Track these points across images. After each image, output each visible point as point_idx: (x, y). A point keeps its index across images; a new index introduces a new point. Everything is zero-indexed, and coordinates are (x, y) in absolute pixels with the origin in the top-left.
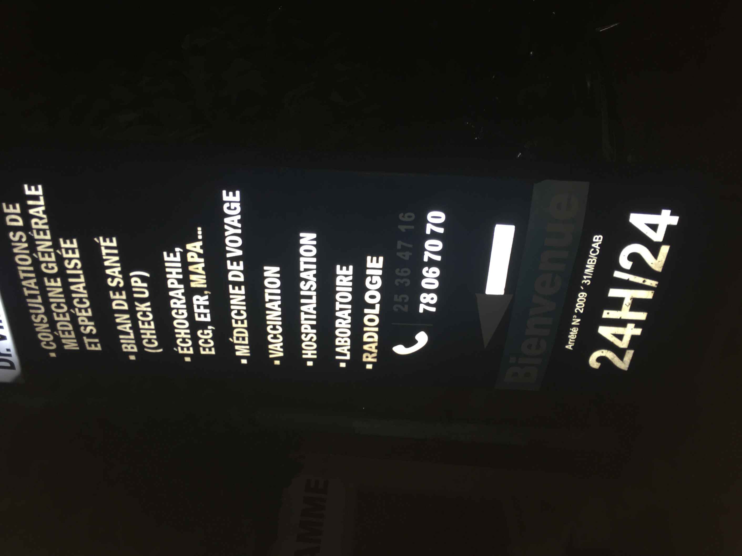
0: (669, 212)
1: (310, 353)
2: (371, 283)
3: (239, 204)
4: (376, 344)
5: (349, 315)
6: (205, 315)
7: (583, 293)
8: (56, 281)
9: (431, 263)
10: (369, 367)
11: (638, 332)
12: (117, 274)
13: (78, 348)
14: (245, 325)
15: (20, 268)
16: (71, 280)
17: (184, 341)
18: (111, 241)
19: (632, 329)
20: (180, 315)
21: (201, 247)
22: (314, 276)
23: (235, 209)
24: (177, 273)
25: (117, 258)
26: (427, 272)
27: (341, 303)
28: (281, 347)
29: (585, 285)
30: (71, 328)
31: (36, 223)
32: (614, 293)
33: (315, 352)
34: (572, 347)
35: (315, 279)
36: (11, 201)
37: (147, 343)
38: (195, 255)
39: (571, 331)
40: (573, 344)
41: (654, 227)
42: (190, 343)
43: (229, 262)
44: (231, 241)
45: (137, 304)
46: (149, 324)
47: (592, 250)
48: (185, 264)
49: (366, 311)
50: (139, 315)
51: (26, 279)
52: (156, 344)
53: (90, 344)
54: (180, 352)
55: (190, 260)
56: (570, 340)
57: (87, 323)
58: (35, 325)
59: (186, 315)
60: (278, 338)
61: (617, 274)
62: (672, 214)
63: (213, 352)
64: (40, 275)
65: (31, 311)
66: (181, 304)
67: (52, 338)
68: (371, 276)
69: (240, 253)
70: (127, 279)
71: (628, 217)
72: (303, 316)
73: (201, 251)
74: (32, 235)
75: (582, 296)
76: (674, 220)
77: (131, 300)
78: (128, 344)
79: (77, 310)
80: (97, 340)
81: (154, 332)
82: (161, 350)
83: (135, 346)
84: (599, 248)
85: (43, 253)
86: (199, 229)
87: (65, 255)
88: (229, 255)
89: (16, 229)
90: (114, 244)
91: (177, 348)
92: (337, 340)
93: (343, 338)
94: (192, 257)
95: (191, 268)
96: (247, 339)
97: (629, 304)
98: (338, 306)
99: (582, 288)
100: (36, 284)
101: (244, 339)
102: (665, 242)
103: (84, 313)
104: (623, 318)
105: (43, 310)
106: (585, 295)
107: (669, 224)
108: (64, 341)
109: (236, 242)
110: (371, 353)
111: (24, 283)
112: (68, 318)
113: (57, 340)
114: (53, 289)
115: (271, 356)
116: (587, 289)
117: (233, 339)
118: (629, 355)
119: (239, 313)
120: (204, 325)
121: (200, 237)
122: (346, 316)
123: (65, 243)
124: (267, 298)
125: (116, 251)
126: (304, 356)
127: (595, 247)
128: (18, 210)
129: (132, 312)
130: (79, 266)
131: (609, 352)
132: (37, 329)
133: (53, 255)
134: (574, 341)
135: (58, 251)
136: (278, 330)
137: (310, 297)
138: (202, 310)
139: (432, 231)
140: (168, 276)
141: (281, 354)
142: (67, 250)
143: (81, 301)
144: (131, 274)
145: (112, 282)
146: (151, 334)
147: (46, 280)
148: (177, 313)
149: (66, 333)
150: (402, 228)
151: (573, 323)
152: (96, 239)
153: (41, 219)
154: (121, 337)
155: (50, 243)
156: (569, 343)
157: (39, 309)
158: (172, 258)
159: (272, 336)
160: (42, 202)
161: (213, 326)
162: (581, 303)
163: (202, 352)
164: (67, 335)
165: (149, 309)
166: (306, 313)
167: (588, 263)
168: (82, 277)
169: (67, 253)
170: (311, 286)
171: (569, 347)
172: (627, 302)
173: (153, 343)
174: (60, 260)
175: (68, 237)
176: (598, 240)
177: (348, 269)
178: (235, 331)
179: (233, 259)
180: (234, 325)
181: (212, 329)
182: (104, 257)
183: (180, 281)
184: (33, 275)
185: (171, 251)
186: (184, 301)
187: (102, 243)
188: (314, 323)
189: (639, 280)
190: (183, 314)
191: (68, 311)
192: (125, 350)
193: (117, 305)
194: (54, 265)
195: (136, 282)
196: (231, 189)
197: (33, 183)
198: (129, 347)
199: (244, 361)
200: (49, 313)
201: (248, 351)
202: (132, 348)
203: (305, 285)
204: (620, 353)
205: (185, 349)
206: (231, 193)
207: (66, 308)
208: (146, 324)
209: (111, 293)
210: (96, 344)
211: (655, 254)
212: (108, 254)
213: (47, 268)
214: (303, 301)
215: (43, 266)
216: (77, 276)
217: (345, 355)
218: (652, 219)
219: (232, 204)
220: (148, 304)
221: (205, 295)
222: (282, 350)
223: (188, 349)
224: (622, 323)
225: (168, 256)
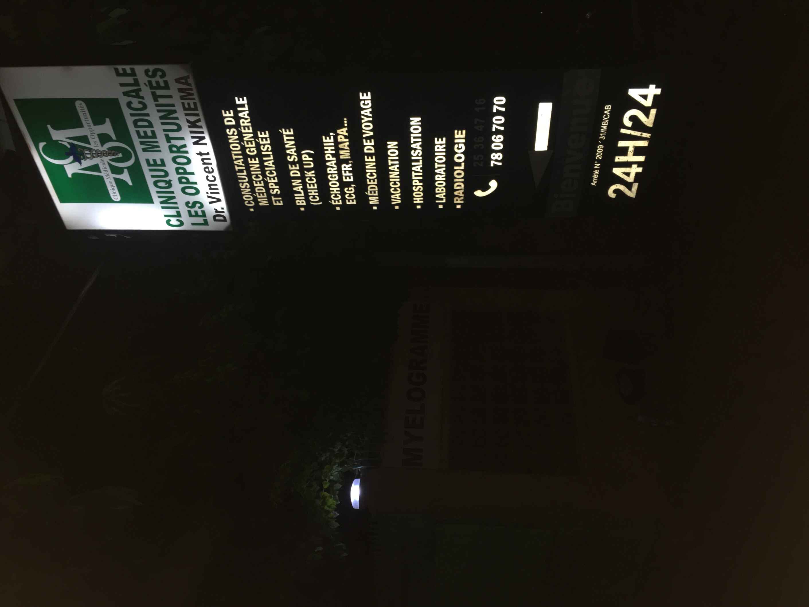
0: (654, 86)
1: (418, 199)
2: (458, 148)
3: (370, 101)
4: (463, 191)
5: (444, 171)
6: (350, 177)
7: (601, 146)
8: (255, 160)
9: (498, 132)
10: (459, 207)
11: (640, 170)
12: (293, 153)
13: (268, 205)
14: (376, 183)
15: (233, 152)
16: (265, 159)
17: (336, 196)
18: (290, 131)
19: (635, 168)
20: (334, 178)
21: (347, 132)
22: (420, 146)
23: (368, 104)
24: (332, 150)
25: (293, 142)
26: (495, 138)
27: (439, 163)
28: (400, 196)
29: (601, 140)
30: (264, 191)
31: (243, 122)
32: (622, 144)
33: (422, 199)
34: (596, 184)
35: (421, 148)
36: (227, 109)
37: (312, 198)
38: (343, 137)
39: (594, 173)
40: (596, 182)
41: (645, 97)
42: (340, 197)
43: (364, 140)
44: (366, 126)
45: (306, 172)
46: (314, 186)
47: (605, 115)
48: (336, 143)
49: (456, 168)
50: (307, 180)
51: (237, 159)
52: (318, 199)
53: (276, 201)
54: (334, 203)
55: (339, 140)
56: (594, 179)
57: (274, 187)
58: (242, 190)
59: (337, 178)
60: (397, 190)
61: (623, 131)
62: (656, 87)
63: (355, 203)
64: (245, 156)
65: (240, 181)
66: (334, 171)
67: (252, 198)
68: (458, 143)
69: (371, 134)
70: (299, 156)
71: (627, 92)
72: (414, 174)
73: (347, 134)
74: (241, 130)
76: (658, 91)
77: (302, 170)
78: (300, 200)
79: (268, 178)
80: (280, 198)
81: (316, 191)
82: (321, 203)
83: (304, 201)
84: (609, 114)
85: (247, 142)
86: (345, 119)
87: (261, 143)
88: (364, 136)
89: (230, 127)
90: (292, 133)
91: (331, 201)
92: (437, 189)
93: (440, 187)
94: (341, 138)
95: (340, 146)
96: (377, 192)
97: (633, 151)
98: (437, 166)
99: (600, 142)
100: (243, 162)
101: (375, 192)
102: (653, 107)
103: (273, 181)
104: (629, 161)
105: (247, 180)
106: (602, 147)
107: (655, 94)
108: (259, 200)
109: (369, 126)
110: (459, 197)
111: (235, 162)
112: (262, 184)
113: (255, 199)
114: (254, 165)
115: (393, 203)
116: (603, 142)
117: (367, 193)
118: (635, 187)
119: (371, 175)
120: (348, 184)
121: (346, 125)
122: (442, 172)
123: (261, 134)
124: (390, 163)
125: (293, 138)
126: (415, 202)
127: (607, 113)
128: (232, 115)
129: (303, 178)
130: (270, 149)
131: (621, 185)
132: (243, 193)
133: (254, 142)
134: (596, 179)
135: (257, 140)
136: (397, 184)
137: (418, 161)
138: (348, 174)
139: (497, 110)
140: (326, 152)
141: (400, 202)
142: (262, 138)
143: (271, 173)
144: (303, 152)
145: (290, 158)
146: (315, 192)
147: (249, 159)
148: (331, 177)
149: (261, 194)
150: (477, 109)
151: (595, 167)
152: (280, 131)
153: (246, 119)
154: (296, 195)
155: (252, 135)
156: (594, 181)
157: (245, 179)
158: (328, 140)
159: (393, 189)
160: (246, 108)
161: (354, 185)
162: (600, 152)
163: (348, 203)
164: (262, 196)
165: (314, 175)
166: (416, 172)
167: (603, 124)
168: (272, 156)
169: (262, 141)
170: (419, 153)
171: (594, 184)
172: (631, 149)
173: (316, 198)
174: (258, 146)
175: (263, 130)
176: (608, 108)
177: (442, 140)
178: (369, 187)
179: (367, 138)
180: (369, 183)
181: (354, 187)
182: (286, 142)
183: (333, 155)
184: (241, 157)
185: (327, 135)
186: (336, 169)
187: (284, 133)
188: (421, 178)
189: (637, 134)
190: (335, 177)
191: (263, 180)
192: (298, 204)
193: (294, 173)
194: (254, 149)
195: (305, 157)
196: (365, 91)
197: (241, 96)
198: (300, 202)
199: (375, 208)
200: (251, 181)
201: (378, 201)
202: (303, 202)
203: (414, 153)
204: (629, 185)
205: (337, 201)
206: (365, 94)
207: (261, 178)
208: (312, 185)
209: (290, 166)
210: (279, 201)
211: (647, 115)
212: (288, 140)
213: (250, 151)
214: (413, 164)
215: (248, 150)
216: (268, 156)
217: (442, 199)
218: (643, 91)
219: (366, 101)
220: (313, 172)
221: (349, 164)
222: (400, 198)
223: (338, 201)
224: (628, 164)
225: (326, 139)
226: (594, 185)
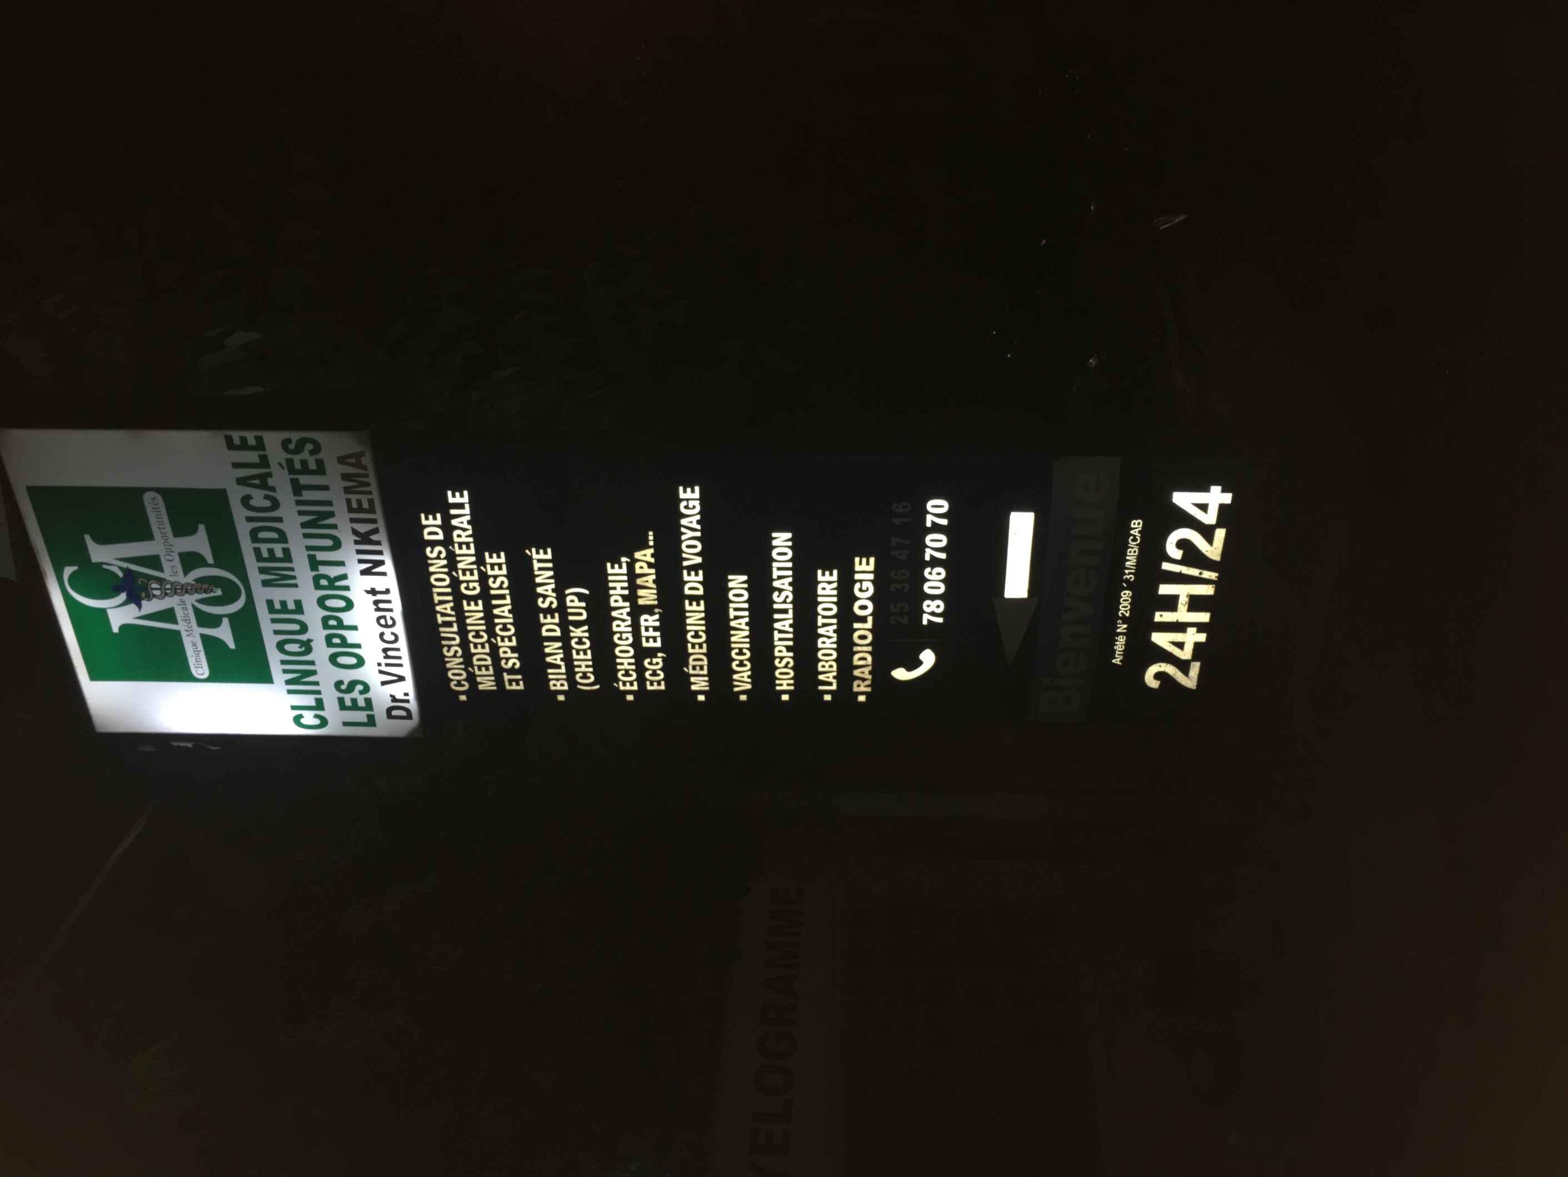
0: (1219, 488)
1: (785, 682)
2: (861, 590)
3: (698, 502)
4: (870, 668)
5: (835, 631)
6: (655, 639)
7: (1127, 592)
8: (476, 604)
9: (935, 562)
10: (862, 698)
11: (1202, 637)
12: (550, 593)
13: (495, 688)
14: (704, 650)
15: (435, 590)
16: (494, 602)
17: (627, 674)
18: (545, 553)
19: (1194, 634)
20: (624, 640)
21: (653, 555)
22: (790, 584)
23: (694, 507)
24: (622, 588)
26: (930, 573)
27: (824, 617)
28: (749, 677)
29: (1127, 581)
30: (489, 662)
31: (459, 536)
32: (1165, 589)
33: (792, 682)
34: (1120, 661)
35: (791, 588)
36: (431, 511)
37: (581, 678)
38: (645, 565)
39: (1117, 641)
40: (1121, 658)
41: (1204, 507)
42: (635, 676)
43: (685, 572)
44: (688, 547)
45: (571, 628)
46: (585, 653)
47: (1132, 538)
48: (632, 575)
49: (856, 625)
50: (573, 642)
51: (441, 602)
52: (592, 678)
53: (510, 681)
54: (622, 688)
55: (638, 571)
56: (1117, 653)
57: (509, 654)
58: (447, 659)
59: (631, 641)
60: (745, 666)
61: (1166, 566)
62: (1223, 491)
63: (663, 687)
64: (458, 597)
65: (444, 643)
66: (626, 626)
67: (465, 675)
68: (861, 581)
69: (699, 560)
70: (561, 597)
71: (1171, 497)
72: (777, 635)
73: (652, 560)
74: (453, 550)
75: (1126, 595)
76: (1227, 498)
77: (565, 625)
78: (558, 680)
79: (499, 639)
80: (519, 677)
81: (590, 663)
82: (597, 687)
83: (565, 683)
84: (1139, 535)
85: (464, 571)
86: (651, 533)
87: (490, 572)
88: (685, 564)
89: (433, 544)
90: (549, 556)
91: (618, 684)
92: (820, 664)
93: (827, 661)
94: (641, 567)
95: (639, 581)
96: (705, 668)
97: (1186, 603)
98: (820, 621)
99: (1125, 585)
100: (452, 609)
101: (702, 668)
102: (1220, 524)
103: (507, 643)
104: (1180, 621)
105: (458, 641)
106: (1129, 594)
107: (1221, 503)
108: (479, 679)
109: (695, 547)
110: (864, 680)
111: (438, 608)
112: (487, 650)
113: (471, 678)
114: (473, 614)
115: (736, 689)
116: (1131, 586)
117: (688, 668)
118: (1195, 668)
119: (697, 635)
120: (652, 653)
121: (651, 543)
122: (831, 634)
123: (491, 557)
124: (732, 614)
125: (550, 565)
126: (778, 688)
127: (1134, 534)
128: (439, 522)
129: (565, 639)
130: (506, 585)
131: (1169, 665)
132: (448, 666)
133: (476, 572)
134: (1122, 653)
135: (482, 568)
136: (745, 654)
137: (785, 611)
138: (651, 633)
139: (933, 523)
140: (611, 592)
141: (749, 687)
142: (492, 566)
143: (505, 628)
144: (567, 592)
145: (543, 602)
146: (587, 666)
147: (465, 602)
148: (620, 639)
149: (483, 669)
150: (897, 521)
151: (1118, 630)
152: (527, 551)
153: (464, 530)
154: (550, 671)
155: (473, 559)
156: (1117, 656)
157: (454, 639)
158: (617, 570)
159: (737, 662)
160: (467, 510)
161: (663, 653)
162: (1126, 604)
163: (649, 688)
164: (484, 672)
165: (587, 634)
166: (780, 632)
167: (1128, 554)
168: (508, 597)
169: (492, 569)
170: (787, 597)
171: (1117, 661)
172: (1183, 601)
173: (589, 678)
174: (483, 578)
175: (495, 550)
176: (1136, 525)
177: (831, 574)
178: (692, 658)
179: (690, 569)
180: (690, 651)
181: (663, 657)
182: (536, 573)
183: (625, 598)
184: (450, 598)
185: (616, 561)
186: (629, 623)
187: (535, 556)
188: (791, 643)
189: (1194, 572)
190: (627, 639)
191: (489, 641)
192: (553, 688)
193: (548, 630)
194: (476, 585)
195: (572, 601)
196: (689, 484)
197: (458, 489)
198: (558, 684)
199: (701, 698)
200: (465, 644)
201: (707, 684)
202: (562, 685)
203: (778, 596)
204: (1184, 666)
205: (628, 684)
206: (689, 490)
207: (486, 636)
208: (581, 653)
209: (541, 616)
210: (517, 682)
211: (1210, 539)
212: (540, 569)
213: (467, 588)
214: (776, 616)
215: (463, 586)
216: (502, 597)
217: (830, 684)
218: (1200, 497)
219: (690, 502)
220: (586, 628)
221: (655, 614)
222: (749, 680)
223: (631, 684)
224: (1180, 627)
225: (613, 567)
226: (1118, 663)
